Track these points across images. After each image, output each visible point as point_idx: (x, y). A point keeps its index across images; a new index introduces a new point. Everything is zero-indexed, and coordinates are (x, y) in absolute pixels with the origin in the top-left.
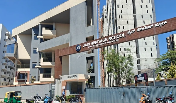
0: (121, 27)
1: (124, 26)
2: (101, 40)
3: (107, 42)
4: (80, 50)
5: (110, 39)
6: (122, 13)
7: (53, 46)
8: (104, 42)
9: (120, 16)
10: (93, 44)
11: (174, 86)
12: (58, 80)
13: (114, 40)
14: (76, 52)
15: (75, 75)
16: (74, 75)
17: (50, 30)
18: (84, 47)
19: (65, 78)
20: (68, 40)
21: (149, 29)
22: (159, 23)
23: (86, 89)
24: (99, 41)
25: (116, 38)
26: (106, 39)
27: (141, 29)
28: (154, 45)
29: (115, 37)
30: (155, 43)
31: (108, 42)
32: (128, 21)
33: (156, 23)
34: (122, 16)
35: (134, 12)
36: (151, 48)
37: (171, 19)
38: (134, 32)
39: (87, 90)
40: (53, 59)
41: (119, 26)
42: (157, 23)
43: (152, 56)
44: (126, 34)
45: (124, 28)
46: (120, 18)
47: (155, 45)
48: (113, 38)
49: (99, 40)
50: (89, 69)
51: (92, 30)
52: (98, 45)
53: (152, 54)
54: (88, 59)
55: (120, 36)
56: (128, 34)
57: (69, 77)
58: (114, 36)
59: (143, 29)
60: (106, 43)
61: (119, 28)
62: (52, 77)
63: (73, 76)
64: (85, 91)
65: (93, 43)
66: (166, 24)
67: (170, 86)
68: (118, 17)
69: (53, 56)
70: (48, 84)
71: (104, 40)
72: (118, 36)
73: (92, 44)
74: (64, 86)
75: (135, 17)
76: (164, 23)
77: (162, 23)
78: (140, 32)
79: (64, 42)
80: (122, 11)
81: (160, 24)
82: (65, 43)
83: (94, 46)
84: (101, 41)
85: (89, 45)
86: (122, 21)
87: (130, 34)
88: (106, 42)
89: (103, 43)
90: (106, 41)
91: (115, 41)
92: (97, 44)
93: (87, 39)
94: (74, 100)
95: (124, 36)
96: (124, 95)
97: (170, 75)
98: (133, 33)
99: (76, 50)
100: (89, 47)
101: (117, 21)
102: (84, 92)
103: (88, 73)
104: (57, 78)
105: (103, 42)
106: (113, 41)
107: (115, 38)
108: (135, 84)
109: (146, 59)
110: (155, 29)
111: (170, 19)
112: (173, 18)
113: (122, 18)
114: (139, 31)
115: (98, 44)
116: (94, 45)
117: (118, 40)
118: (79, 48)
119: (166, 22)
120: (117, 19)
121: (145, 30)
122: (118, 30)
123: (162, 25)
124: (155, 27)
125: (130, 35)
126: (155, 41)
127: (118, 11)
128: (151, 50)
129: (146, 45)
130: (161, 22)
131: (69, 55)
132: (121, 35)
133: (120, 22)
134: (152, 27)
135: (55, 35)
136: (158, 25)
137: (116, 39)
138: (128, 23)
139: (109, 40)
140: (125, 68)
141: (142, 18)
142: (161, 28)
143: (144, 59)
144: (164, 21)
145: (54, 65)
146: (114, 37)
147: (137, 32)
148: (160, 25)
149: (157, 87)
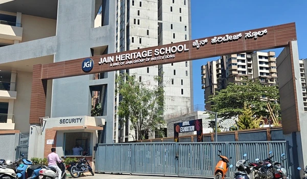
0: (137, 40)
1: (140, 39)
2: (139, 53)
3: (151, 57)
4: (91, 68)
5: (158, 53)
6: (139, 15)
7: (17, 59)
8: (145, 58)
9: (135, 20)
10: (122, 60)
11: (272, 143)
12: (38, 127)
13: (166, 54)
14: (82, 72)
15: (78, 117)
16: (75, 118)
17: (9, 27)
18: (99, 63)
19: (53, 123)
20: (52, 50)
21: (234, 40)
22: (252, 31)
23: (97, 145)
24: (135, 55)
25: (170, 52)
26: (149, 53)
27: (218, 38)
28: (187, 75)
29: (168, 49)
30: (189, 72)
31: (152, 59)
32: (148, 31)
33: (248, 32)
34: (139, 20)
35: (160, 16)
36: (182, 80)
37: (275, 26)
38: (206, 43)
39: (100, 148)
40: (12, 86)
41: (133, 38)
42: (250, 32)
43: (182, 93)
44: (190, 46)
45: (140, 43)
46: (135, 23)
47: (189, 75)
48: (163, 51)
49: (134, 53)
50: (93, 109)
51: (105, 36)
52: (131, 62)
53: (182, 90)
54: (92, 88)
55: (177, 48)
56: (194, 47)
57: (61, 122)
58: (166, 48)
59: (224, 39)
60: (148, 59)
61: (133, 42)
62: (9, 121)
63: (73, 120)
64: (95, 149)
65: (122, 57)
66: (265, 34)
67: (252, 142)
68: (132, 21)
69: (13, 80)
70: (14, 134)
71: (145, 53)
72: (174, 49)
73: (118, 59)
74: (50, 138)
75: (160, 25)
76: (262, 33)
77: (259, 33)
78: (217, 44)
79: (42, 52)
80: (139, 11)
81: (256, 34)
82: (45, 54)
83: (123, 63)
84: (138, 56)
85: (113, 61)
86: (139, 28)
87: (198, 47)
88: (148, 57)
89: (143, 60)
90: (149, 55)
91: (167, 57)
92: (129, 60)
93: (92, 50)
94: (77, 167)
95: (185, 50)
96: (177, 157)
97: (243, 123)
98: (203, 45)
99: (83, 69)
100: (111, 65)
101: (130, 27)
102: (94, 152)
103: (92, 116)
104: (35, 122)
105: (143, 58)
106: (163, 57)
107: (168, 52)
108: (175, 138)
109: (173, 99)
110: (245, 42)
111: (272, 27)
112: (278, 26)
113: (139, 24)
114: (215, 43)
115: (131, 60)
116: (124, 61)
117: (174, 56)
118: (90, 65)
119: (265, 31)
120: (130, 25)
121: (226, 41)
122: (131, 43)
123: (258, 35)
124: (246, 38)
125: (198, 49)
126: (188, 69)
127: (133, 10)
128: (182, 84)
129: (175, 74)
130: (257, 30)
131: (52, 79)
132: (181, 47)
133: (135, 30)
134: (240, 38)
135: (20, 38)
136: (251, 36)
137: (170, 54)
138: (148, 34)
139: (155, 54)
140: (149, 111)
141: (172, 28)
142: (256, 41)
143: (171, 98)
144: (263, 29)
145: (15, 98)
146: (166, 50)
147: (212, 44)
148: (254, 36)
149: (242, 144)
